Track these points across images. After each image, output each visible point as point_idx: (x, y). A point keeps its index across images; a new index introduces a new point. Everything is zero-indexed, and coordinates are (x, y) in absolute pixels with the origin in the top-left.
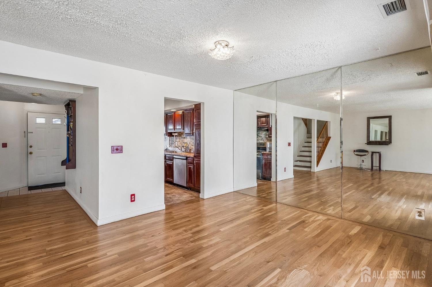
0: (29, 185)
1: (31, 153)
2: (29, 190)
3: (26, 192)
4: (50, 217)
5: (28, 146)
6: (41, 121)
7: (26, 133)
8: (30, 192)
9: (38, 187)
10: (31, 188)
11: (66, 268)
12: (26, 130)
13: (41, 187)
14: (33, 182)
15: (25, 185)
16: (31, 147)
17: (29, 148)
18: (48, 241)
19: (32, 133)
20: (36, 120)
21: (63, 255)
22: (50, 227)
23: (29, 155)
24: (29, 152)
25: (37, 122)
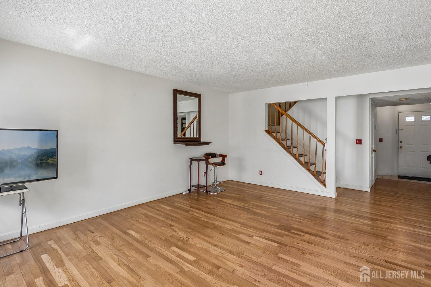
0: (399, 175)
1: (401, 147)
2: (398, 178)
3: (396, 179)
4: (412, 200)
5: (398, 142)
6: (410, 119)
7: (397, 131)
8: (399, 179)
9: (407, 178)
10: (400, 177)
11: (415, 232)
12: (397, 128)
13: (409, 178)
14: (402, 173)
15: (396, 174)
16: (401, 142)
17: (400, 143)
18: (406, 213)
19: (402, 130)
20: (406, 118)
21: (415, 225)
22: (409, 206)
23: (400, 149)
24: (399, 147)
25: (407, 120)
